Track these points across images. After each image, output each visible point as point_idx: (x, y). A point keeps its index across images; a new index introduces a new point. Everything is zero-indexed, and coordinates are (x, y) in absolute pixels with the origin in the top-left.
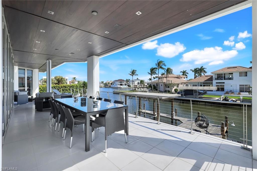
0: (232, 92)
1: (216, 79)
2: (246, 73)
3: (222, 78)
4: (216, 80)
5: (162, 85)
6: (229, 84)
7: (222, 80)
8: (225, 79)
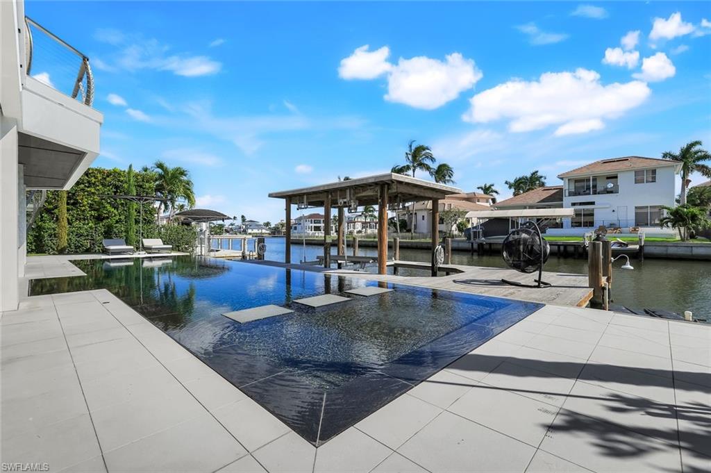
0: (614, 227)
1: (571, 194)
2: (654, 172)
3: (588, 192)
4: (570, 197)
5: (423, 216)
6: (608, 206)
7: (589, 194)
8: (595, 193)
